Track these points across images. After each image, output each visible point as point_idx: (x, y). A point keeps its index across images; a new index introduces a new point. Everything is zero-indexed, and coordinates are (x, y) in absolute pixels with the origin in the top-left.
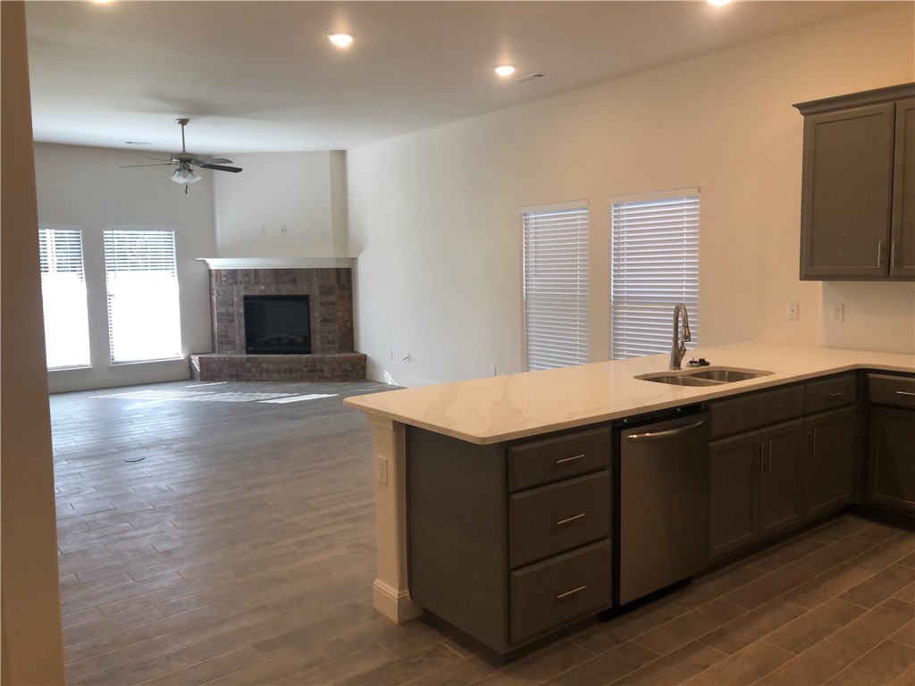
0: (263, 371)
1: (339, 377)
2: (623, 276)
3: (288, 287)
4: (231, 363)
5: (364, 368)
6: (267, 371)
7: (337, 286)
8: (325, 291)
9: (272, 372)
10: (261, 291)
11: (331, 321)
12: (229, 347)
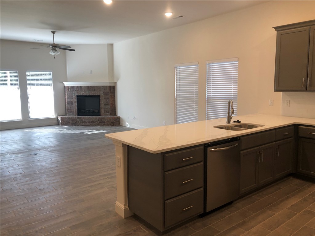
0: (83, 122)
1: (110, 124)
2: (211, 89)
3: (93, 92)
4: (72, 119)
5: (119, 121)
6: (85, 122)
7: (110, 92)
8: (105, 94)
9: (87, 122)
10: (83, 94)
11: (108, 104)
12: (71, 114)
